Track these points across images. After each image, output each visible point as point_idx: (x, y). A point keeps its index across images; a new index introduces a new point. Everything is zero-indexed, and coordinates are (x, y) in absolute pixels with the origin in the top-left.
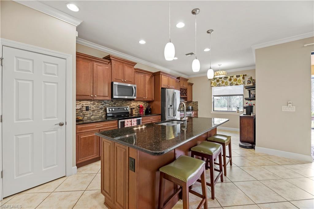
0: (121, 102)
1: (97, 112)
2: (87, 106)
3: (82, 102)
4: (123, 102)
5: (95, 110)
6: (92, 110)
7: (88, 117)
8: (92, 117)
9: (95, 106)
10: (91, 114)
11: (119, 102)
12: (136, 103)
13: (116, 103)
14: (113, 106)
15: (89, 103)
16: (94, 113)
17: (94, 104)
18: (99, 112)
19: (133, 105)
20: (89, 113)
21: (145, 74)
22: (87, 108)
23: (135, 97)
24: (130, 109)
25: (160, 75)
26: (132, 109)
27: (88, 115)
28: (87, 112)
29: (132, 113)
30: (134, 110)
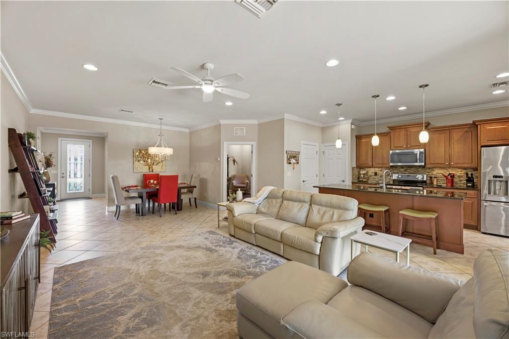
2: (376, 172)
6: (380, 175)
8: (380, 182)
10: (379, 179)
13: (408, 170)
15: (377, 169)
17: (382, 171)
18: (388, 177)
21: (449, 130)
22: (376, 174)
23: (423, 164)
24: (427, 177)
25: (479, 126)
26: (431, 178)
27: (377, 180)
28: (376, 177)
29: (431, 183)
30: (435, 180)
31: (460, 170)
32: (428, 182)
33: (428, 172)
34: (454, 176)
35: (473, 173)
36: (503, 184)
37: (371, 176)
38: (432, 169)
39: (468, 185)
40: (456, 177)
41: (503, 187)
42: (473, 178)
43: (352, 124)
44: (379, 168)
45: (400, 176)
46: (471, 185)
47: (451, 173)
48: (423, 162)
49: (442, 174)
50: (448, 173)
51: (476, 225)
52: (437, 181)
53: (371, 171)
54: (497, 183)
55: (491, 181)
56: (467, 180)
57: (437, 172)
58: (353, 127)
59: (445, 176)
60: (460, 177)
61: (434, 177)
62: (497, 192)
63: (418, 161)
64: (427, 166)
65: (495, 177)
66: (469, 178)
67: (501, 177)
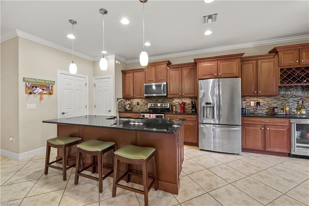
0: (163, 99)
1: (144, 106)
2: (138, 102)
3: (136, 99)
4: (164, 99)
5: (143, 105)
6: (141, 105)
7: (139, 110)
8: (141, 110)
9: (142, 102)
10: (140, 108)
11: (162, 99)
12: (181, 100)
13: (158, 100)
14: (156, 102)
15: (139, 100)
16: (142, 107)
17: (142, 101)
18: (145, 106)
19: (176, 102)
20: (139, 107)
21: (181, 67)
22: (138, 104)
23: (165, 95)
24: (169, 105)
25: (197, 64)
26: (172, 106)
27: (139, 109)
28: (138, 106)
29: (172, 110)
30: (174, 107)
31: (188, 99)
32: (170, 109)
33: (171, 102)
34: (185, 103)
35: (195, 101)
36: (211, 109)
37: (135, 106)
38: (173, 98)
39: (193, 110)
40: (186, 104)
41: (211, 112)
42: (196, 105)
43: (116, 59)
44: (140, 98)
45: (153, 105)
46: (194, 110)
47: (183, 101)
48: (165, 93)
49: (179, 103)
50: (182, 102)
51: (197, 142)
52: (176, 108)
53: (135, 101)
54: (208, 109)
55: (205, 107)
56: (192, 107)
57: (176, 101)
58: (117, 63)
59: (180, 104)
60: (189, 104)
61: (174, 105)
62: (208, 116)
63: (162, 92)
64: (169, 96)
65: (207, 104)
66: (194, 105)
67: (210, 104)
